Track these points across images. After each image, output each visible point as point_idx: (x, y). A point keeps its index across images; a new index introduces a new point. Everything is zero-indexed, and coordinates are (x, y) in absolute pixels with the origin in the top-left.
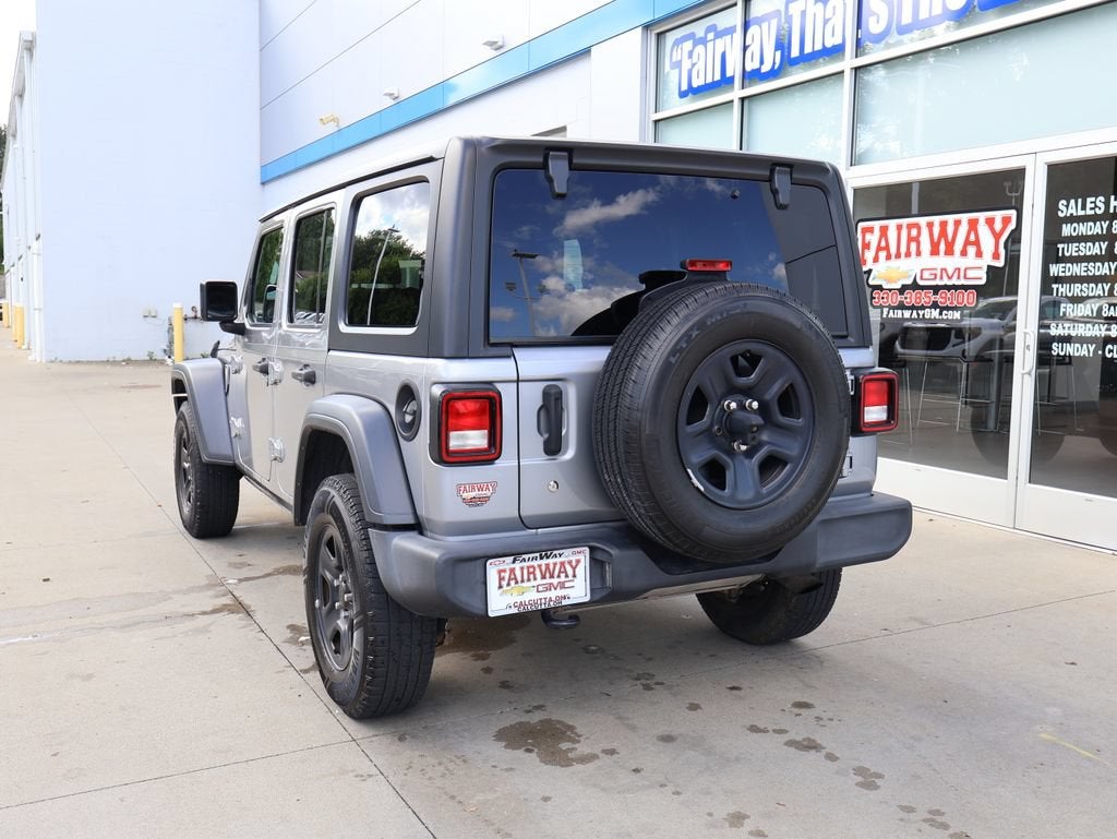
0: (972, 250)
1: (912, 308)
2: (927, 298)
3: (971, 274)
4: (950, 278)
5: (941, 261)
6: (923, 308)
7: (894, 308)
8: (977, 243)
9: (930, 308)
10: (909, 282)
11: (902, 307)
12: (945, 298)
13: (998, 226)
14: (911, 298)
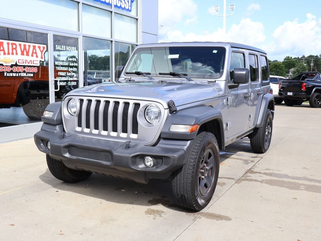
0: (35, 55)
1: (16, 72)
2: (21, 69)
3: (35, 62)
4: (29, 63)
5: (25, 57)
6: (20, 72)
7: (9, 73)
8: (36, 53)
9: (23, 72)
10: (14, 63)
11: (12, 72)
12: (28, 69)
13: (42, 49)
14: (15, 69)
